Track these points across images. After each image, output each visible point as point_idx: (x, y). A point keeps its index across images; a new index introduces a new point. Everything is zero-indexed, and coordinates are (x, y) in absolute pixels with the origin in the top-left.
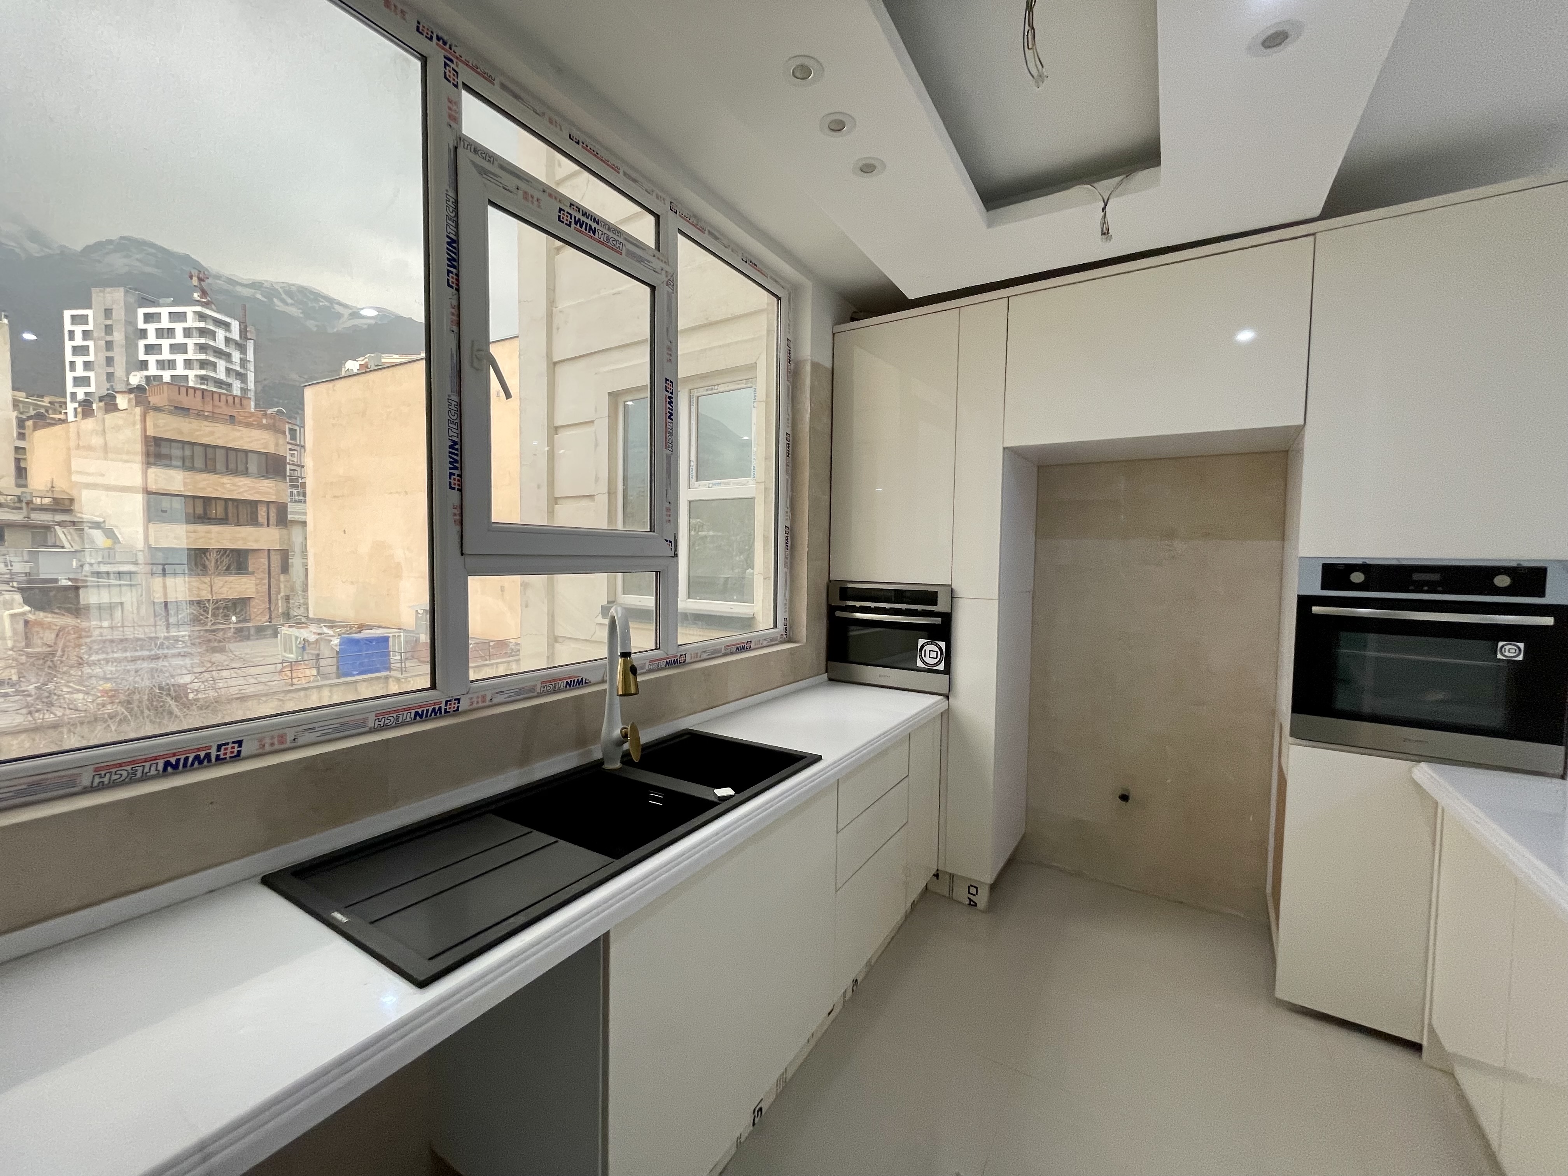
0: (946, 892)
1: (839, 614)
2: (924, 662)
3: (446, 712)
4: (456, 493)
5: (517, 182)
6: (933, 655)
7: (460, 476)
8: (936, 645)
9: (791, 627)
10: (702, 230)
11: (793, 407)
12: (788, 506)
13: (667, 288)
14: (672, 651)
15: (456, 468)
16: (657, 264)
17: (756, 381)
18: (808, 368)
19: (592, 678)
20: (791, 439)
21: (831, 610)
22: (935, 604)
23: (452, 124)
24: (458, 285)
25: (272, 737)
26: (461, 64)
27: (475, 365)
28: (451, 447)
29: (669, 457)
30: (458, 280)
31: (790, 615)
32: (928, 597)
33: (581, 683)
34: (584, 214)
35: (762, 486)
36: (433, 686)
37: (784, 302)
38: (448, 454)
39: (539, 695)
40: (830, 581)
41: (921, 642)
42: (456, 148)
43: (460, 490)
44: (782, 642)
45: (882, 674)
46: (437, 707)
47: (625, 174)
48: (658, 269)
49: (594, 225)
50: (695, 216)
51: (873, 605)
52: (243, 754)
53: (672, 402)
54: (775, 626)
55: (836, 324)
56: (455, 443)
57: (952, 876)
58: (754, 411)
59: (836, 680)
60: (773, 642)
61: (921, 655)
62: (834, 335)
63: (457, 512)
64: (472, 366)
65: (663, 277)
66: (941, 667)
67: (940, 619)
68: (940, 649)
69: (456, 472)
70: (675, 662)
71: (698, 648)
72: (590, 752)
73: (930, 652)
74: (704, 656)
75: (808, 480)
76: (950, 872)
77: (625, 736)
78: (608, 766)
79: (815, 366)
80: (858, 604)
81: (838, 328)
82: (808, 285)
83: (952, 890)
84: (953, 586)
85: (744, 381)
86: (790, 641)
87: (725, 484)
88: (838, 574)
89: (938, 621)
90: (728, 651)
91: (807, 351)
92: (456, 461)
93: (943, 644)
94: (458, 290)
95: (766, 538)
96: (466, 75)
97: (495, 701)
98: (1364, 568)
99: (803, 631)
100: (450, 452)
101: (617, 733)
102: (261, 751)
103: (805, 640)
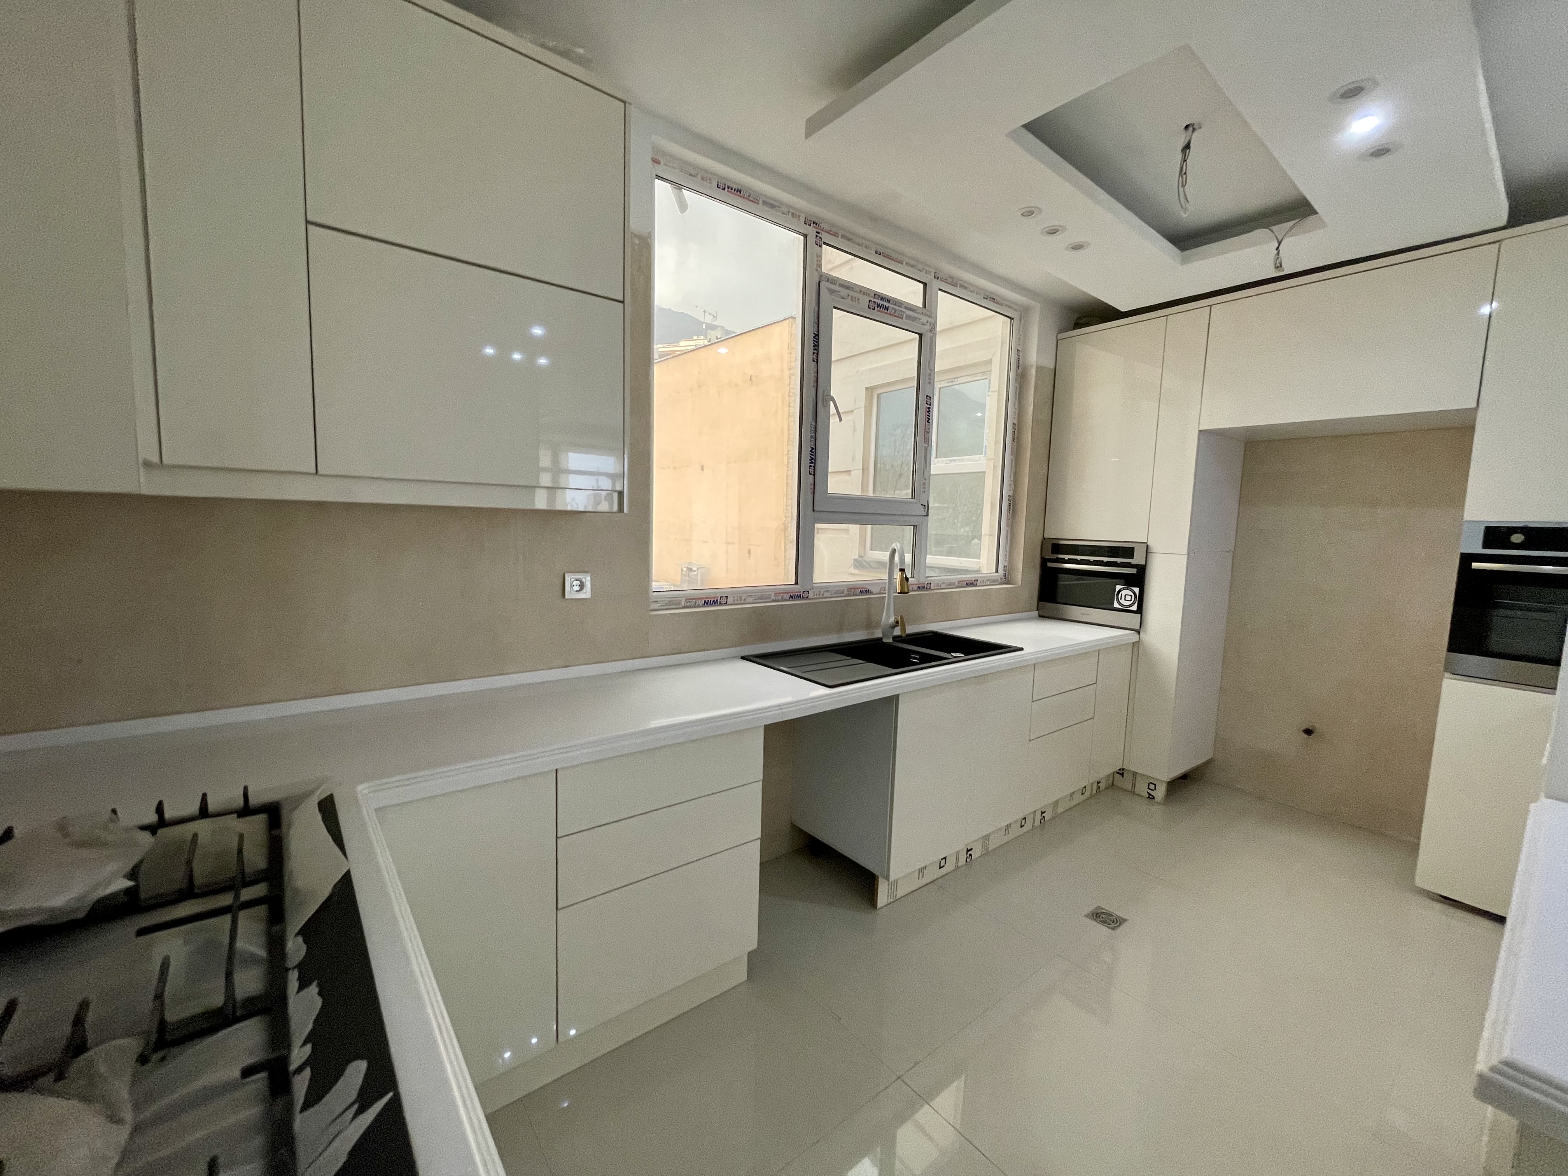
0: (1129, 787)
1: (1049, 564)
2: (1120, 604)
3: (803, 597)
4: (812, 476)
5: (848, 291)
6: (1128, 598)
7: (814, 467)
8: (1131, 590)
9: (1009, 573)
10: (955, 285)
11: (1020, 403)
12: (1012, 479)
13: (930, 334)
14: (922, 580)
15: (812, 463)
16: (924, 319)
17: (991, 373)
18: (1033, 371)
19: (874, 590)
20: (1017, 427)
21: (1044, 561)
22: (1132, 557)
23: (819, 269)
24: (817, 360)
25: (737, 597)
26: (823, 233)
27: (825, 404)
28: (811, 451)
29: (926, 449)
30: (817, 357)
31: (1009, 564)
32: (1127, 551)
33: (868, 592)
34: (882, 299)
35: (992, 463)
36: (796, 583)
37: (1016, 322)
38: (809, 455)
39: (845, 596)
40: (1045, 539)
41: (1118, 587)
42: (819, 282)
43: (814, 475)
44: (1001, 584)
45: (1084, 612)
46: (799, 594)
47: (907, 264)
48: (925, 322)
49: (887, 304)
50: (951, 277)
51: (1079, 558)
52: (728, 603)
53: (930, 411)
54: (997, 571)
55: (1059, 333)
56: (813, 448)
57: (1135, 774)
58: (988, 398)
59: (1043, 616)
60: (994, 582)
61: (1117, 599)
62: (1057, 341)
63: (812, 487)
64: (823, 404)
65: (928, 327)
66: (1134, 608)
67: (1136, 570)
68: (1135, 594)
69: (812, 465)
70: (924, 587)
71: (940, 580)
72: (873, 633)
73: (1126, 596)
74: (943, 586)
75: (1029, 459)
76: (1133, 770)
77: (897, 622)
78: (885, 640)
79: (1039, 369)
80: (1067, 557)
81: (1060, 336)
82: (1036, 305)
83: (1134, 785)
84: (1148, 544)
85: (981, 374)
86: (1008, 582)
87: (960, 460)
88: (1051, 533)
89: (1133, 571)
90: (960, 585)
91: (1033, 357)
92: (813, 459)
93: (1137, 590)
94: (817, 362)
95: (992, 505)
96: (826, 237)
97: (825, 595)
98: (1525, 530)
99: (1018, 576)
100: (811, 454)
101: (892, 620)
102: (734, 603)
103: (1020, 584)
